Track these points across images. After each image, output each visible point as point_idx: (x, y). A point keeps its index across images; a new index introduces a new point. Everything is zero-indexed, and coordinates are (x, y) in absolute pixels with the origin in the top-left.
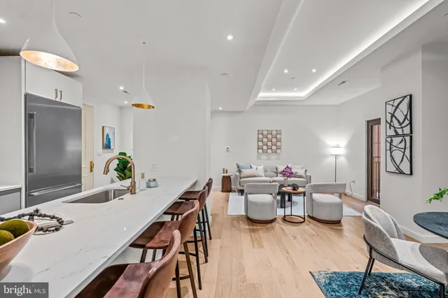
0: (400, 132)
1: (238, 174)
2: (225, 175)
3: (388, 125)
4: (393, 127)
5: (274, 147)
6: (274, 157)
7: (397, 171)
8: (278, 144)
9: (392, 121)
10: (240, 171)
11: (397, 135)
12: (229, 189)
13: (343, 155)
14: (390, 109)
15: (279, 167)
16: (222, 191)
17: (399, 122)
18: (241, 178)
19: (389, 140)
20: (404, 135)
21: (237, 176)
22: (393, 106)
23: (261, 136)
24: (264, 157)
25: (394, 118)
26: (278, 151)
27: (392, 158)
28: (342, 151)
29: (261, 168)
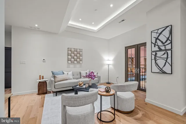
0: (163, 48)
1: (53, 79)
2: (42, 80)
3: (153, 45)
4: (158, 45)
5: (78, 60)
6: (78, 66)
7: (161, 72)
8: (81, 58)
9: (156, 42)
10: (54, 77)
11: (161, 50)
12: (45, 92)
13: (112, 65)
14: (155, 35)
15: (82, 72)
16: (39, 94)
17: (162, 42)
18: (55, 82)
19: (154, 53)
20: (166, 50)
21: (52, 81)
22: (157, 33)
23: (70, 52)
24: (72, 66)
25: (158, 41)
26: (81, 62)
27: (157, 64)
28: (111, 62)
29: (70, 73)
